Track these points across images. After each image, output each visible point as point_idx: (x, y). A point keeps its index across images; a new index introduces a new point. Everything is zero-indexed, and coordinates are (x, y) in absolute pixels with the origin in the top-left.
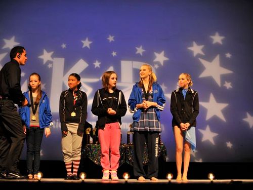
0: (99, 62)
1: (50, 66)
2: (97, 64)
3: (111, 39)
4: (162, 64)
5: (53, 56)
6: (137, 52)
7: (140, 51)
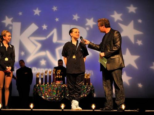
0: (46, 25)
1: (10, 28)
2: (45, 27)
3: (55, 9)
4: (92, 27)
5: (12, 21)
6: (74, 19)
7: (76, 17)
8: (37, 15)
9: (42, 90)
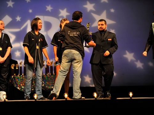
9: (17, 82)
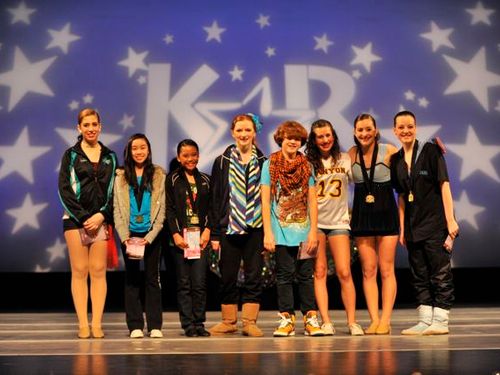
0: (240, 69)
1: (142, 80)
2: (237, 74)
3: (263, 21)
4: (368, 67)
5: (147, 61)
6: (317, 47)
8: (214, 40)
